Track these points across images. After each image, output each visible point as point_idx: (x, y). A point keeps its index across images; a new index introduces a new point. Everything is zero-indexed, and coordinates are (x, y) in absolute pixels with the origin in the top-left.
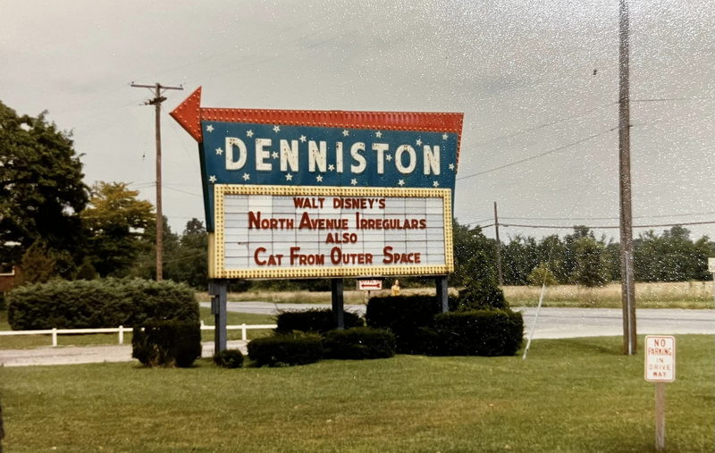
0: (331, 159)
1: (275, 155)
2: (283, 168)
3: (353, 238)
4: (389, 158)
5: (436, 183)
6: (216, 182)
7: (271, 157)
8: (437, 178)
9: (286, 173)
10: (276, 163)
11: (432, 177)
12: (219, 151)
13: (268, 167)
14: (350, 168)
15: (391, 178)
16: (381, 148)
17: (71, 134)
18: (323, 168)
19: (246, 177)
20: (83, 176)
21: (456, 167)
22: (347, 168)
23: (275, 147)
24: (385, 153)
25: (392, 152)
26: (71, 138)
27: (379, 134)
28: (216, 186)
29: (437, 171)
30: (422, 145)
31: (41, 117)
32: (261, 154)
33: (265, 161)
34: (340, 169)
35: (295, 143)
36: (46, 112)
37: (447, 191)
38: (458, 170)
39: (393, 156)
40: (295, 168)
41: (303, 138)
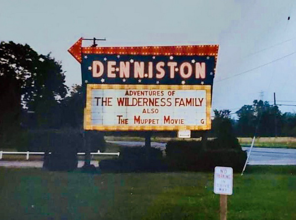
0: (146, 71)
1: (117, 70)
2: (121, 76)
3: (157, 111)
4: (177, 70)
5: (202, 83)
6: (88, 83)
7: (115, 71)
8: (203, 80)
9: (123, 78)
10: (118, 73)
11: (200, 79)
12: (90, 68)
13: (114, 76)
14: (156, 76)
15: (177, 80)
16: (172, 65)
17: (61, 62)
18: (142, 76)
19: (103, 80)
20: (64, 82)
21: (214, 74)
22: (154, 75)
23: (118, 66)
24: (175, 67)
25: (178, 66)
26: (61, 64)
27: (171, 58)
28: (88, 85)
29: (203, 76)
30: (195, 63)
31: (49, 55)
32: (110, 69)
33: (113, 72)
34: (151, 76)
35: (128, 63)
36: (50, 53)
37: (209, 87)
38: (215, 75)
39: (179, 69)
40: (127, 76)
41: (132, 61)
